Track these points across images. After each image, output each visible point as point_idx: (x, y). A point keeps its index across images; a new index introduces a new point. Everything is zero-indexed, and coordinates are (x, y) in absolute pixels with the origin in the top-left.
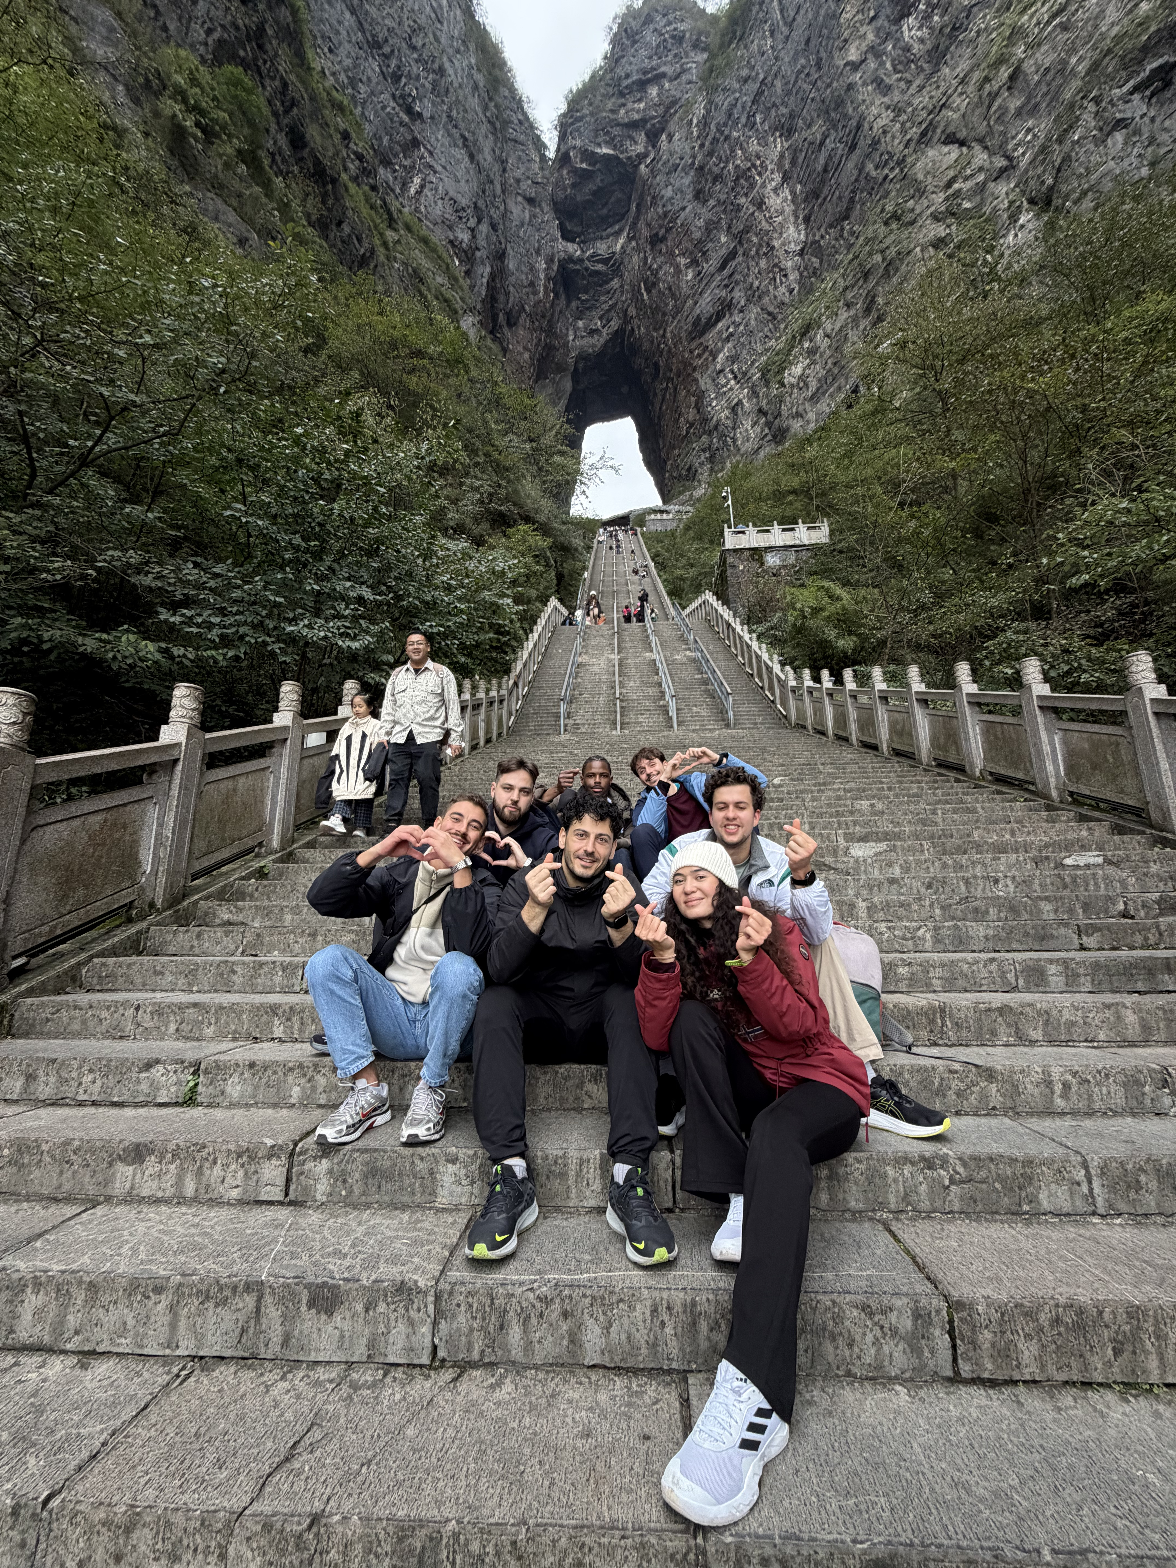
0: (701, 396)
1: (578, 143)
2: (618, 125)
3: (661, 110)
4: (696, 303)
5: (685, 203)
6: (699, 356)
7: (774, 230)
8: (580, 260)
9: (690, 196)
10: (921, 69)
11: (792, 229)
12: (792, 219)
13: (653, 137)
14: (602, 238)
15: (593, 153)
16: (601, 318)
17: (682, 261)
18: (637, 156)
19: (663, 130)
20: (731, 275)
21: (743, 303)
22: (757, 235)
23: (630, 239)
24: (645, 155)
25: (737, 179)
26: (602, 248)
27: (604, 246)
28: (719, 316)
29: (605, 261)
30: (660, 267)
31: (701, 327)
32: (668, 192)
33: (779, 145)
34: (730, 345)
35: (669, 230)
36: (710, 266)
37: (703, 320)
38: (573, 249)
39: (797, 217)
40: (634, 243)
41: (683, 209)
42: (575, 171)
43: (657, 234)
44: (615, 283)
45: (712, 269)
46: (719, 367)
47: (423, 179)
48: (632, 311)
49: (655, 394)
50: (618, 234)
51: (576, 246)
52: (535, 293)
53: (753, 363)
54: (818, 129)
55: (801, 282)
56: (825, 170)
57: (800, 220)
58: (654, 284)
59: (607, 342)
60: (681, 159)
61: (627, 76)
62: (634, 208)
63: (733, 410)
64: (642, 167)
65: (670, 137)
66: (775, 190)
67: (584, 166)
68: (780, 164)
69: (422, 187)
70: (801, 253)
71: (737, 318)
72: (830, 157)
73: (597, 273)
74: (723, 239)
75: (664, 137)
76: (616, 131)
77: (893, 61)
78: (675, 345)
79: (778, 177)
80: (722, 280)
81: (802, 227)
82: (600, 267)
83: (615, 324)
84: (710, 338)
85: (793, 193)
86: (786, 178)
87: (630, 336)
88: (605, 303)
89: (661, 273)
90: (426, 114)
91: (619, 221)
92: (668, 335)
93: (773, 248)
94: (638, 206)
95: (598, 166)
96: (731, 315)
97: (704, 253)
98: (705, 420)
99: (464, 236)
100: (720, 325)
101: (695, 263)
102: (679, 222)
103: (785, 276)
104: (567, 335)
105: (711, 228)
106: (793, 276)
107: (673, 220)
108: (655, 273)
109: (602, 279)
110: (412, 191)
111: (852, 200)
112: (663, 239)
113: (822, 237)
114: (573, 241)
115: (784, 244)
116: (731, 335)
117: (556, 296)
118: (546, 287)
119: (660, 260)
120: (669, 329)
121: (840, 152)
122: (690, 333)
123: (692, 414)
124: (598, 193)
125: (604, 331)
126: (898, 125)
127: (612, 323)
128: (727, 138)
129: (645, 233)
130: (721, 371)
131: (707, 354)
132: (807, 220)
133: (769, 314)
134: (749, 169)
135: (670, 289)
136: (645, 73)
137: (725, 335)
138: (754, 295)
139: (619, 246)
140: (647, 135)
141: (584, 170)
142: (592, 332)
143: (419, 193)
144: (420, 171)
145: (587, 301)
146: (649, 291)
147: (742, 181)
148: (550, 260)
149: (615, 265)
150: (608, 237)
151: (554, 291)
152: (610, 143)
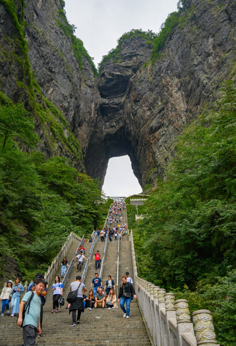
0: (154, 153)
1: (108, 70)
2: (122, 67)
3: (137, 64)
4: (151, 122)
5: (146, 92)
6: (153, 140)
7: (176, 104)
8: (108, 104)
9: (147, 90)
10: (215, 70)
11: (182, 104)
12: (182, 101)
13: (135, 71)
14: (116, 97)
15: (113, 74)
16: (116, 122)
17: (145, 108)
18: (129, 75)
19: (138, 69)
20: (163, 115)
21: (167, 124)
22: (171, 104)
23: (127, 98)
24: (132, 75)
25: (164, 87)
26: (116, 100)
27: (117, 100)
28: (159, 128)
29: (118, 104)
30: (138, 109)
31: (153, 131)
32: (140, 88)
33: (176, 80)
34: (164, 137)
35: (140, 99)
36: (155, 111)
37: (154, 128)
38: (106, 101)
39: (184, 101)
40: (128, 100)
41: (146, 93)
42: (107, 78)
43: (136, 100)
44: (121, 111)
45: (156, 113)
46: (160, 144)
47: (54, 89)
48: (127, 121)
49: (137, 150)
50: (123, 96)
51: (106, 100)
52: (90, 115)
53: (172, 144)
54: (188, 78)
55: (187, 120)
56: (191, 90)
57: (185, 102)
58: (136, 114)
59: (118, 131)
60: (144, 79)
61: (125, 54)
62: (128, 89)
63: (166, 159)
64: (131, 78)
65: (140, 72)
66: (176, 92)
67: (110, 77)
68: (177, 85)
69: (53, 91)
70: (186, 111)
71: (166, 129)
72: (192, 87)
73: (114, 108)
74: (160, 104)
75: (138, 71)
76: (121, 68)
77: (207, 66)
78: (144, 135)
79: (176, 89)
80: (160, 116)
81: (186, 104)
82: (115, 106)
83: (121, 124)
84: (157, 134)
85: (181, 94)
86: (179, 89)
87: (127, 130)
88: (117, 117)
89: (138, 111)
90: (56, 71)
91: (123, 92)
92: (141, 131)
93: (176, 109)
94: (130, 89)
95: (115, 77)
96: (164, 128)
97: (153, 107)
98: (156, 162)
99: (66, 105)
100: (160, 130)
101: (150, 109)
102: (144, 97)
103: (181, 118)
104: (102, 127)
105: (155, 100)
106: (184, 118)
107: (142, 96)
108: (136, 111)
109: (116, 110)
110: (49, 92)
111: (200, 100)
112: (139, 101)
113: (192, 108)
114: (105, 98)
115: (180, 108)
116: (164, 134)
117: (98, 115)
118: (94, 113)
119: (138, 107)
120: (141, 129)
121: (195, 86)
122: (149, 132)
123: (151, 159)
124: (115, 85)
125: (117, 126)
126: (210, 83)
127: (120, 124)
128: (159, 75)
129: (132, 98)
130: (160, 146)
131: (155, 139)
132: (187, 102)
133: (177, 129)
134: (167, 85)
135: (141, 116)
136: (131, 54)
137: (161, 134)
138: (171, 122)
139: (123, 100)
140: (132, 70)
141: (109, 78)
142: (112, 127)
143: (51, 93)
144: (52, 87)
145: (110, 116)
146: (134, 116)
147: (165, 88)
148: (96, 104)
149: (121, 106)
150: (118, 97)
151: (97, 114)
152: (120, 71)
